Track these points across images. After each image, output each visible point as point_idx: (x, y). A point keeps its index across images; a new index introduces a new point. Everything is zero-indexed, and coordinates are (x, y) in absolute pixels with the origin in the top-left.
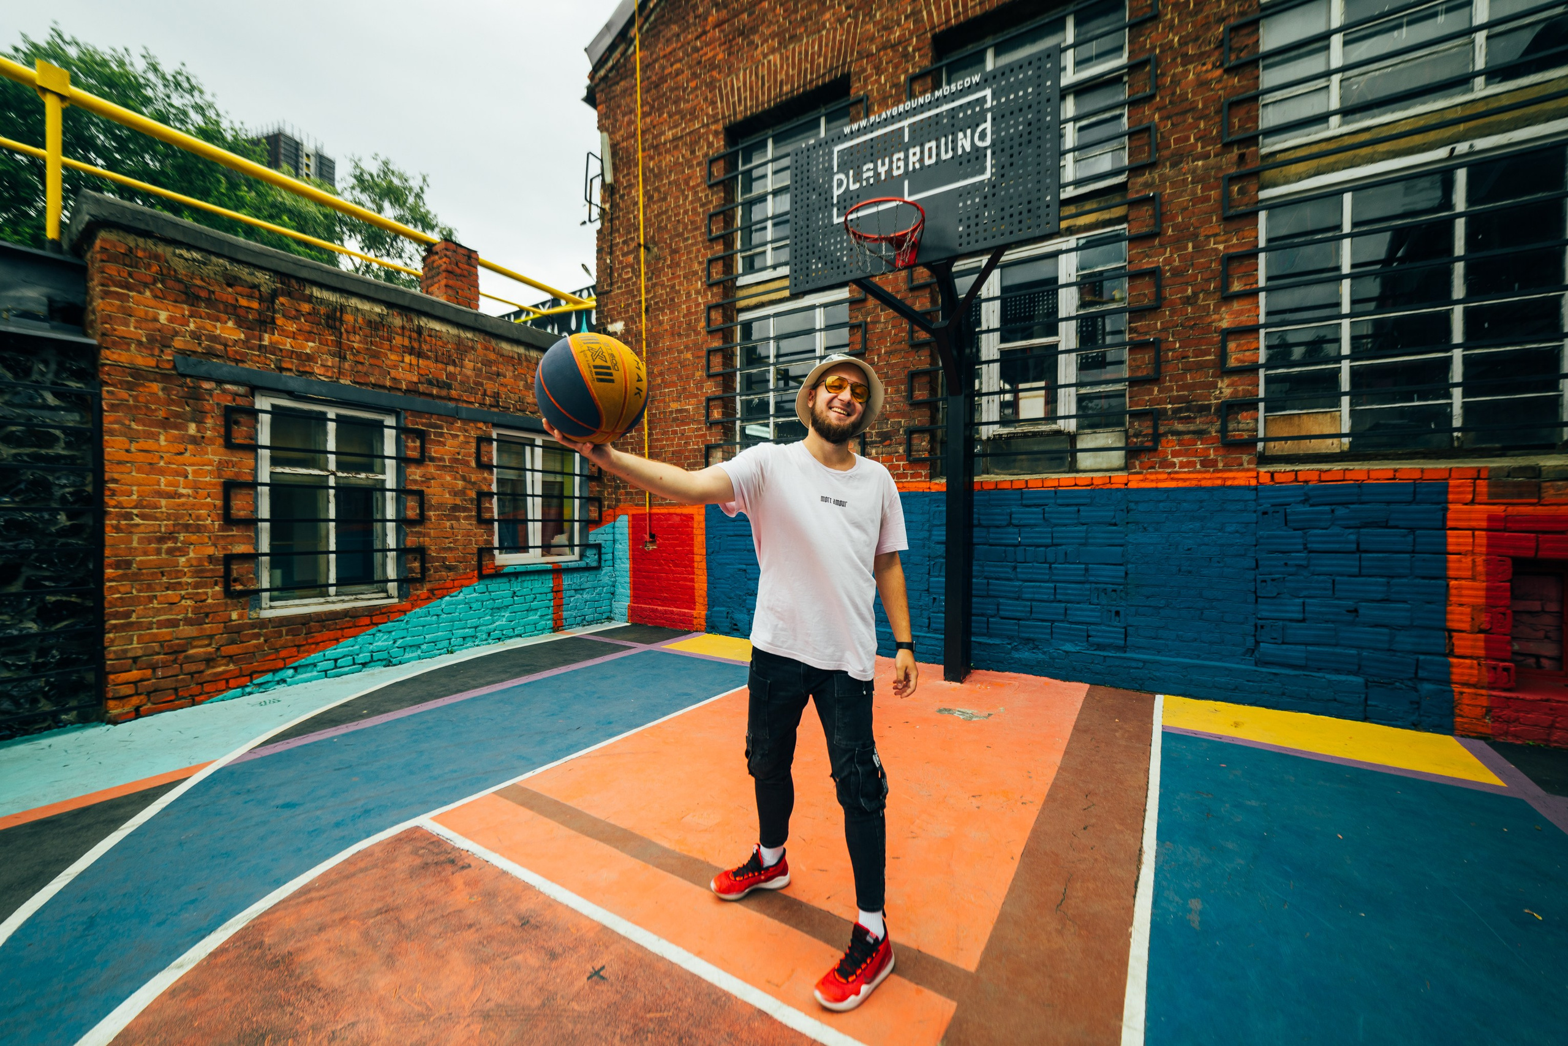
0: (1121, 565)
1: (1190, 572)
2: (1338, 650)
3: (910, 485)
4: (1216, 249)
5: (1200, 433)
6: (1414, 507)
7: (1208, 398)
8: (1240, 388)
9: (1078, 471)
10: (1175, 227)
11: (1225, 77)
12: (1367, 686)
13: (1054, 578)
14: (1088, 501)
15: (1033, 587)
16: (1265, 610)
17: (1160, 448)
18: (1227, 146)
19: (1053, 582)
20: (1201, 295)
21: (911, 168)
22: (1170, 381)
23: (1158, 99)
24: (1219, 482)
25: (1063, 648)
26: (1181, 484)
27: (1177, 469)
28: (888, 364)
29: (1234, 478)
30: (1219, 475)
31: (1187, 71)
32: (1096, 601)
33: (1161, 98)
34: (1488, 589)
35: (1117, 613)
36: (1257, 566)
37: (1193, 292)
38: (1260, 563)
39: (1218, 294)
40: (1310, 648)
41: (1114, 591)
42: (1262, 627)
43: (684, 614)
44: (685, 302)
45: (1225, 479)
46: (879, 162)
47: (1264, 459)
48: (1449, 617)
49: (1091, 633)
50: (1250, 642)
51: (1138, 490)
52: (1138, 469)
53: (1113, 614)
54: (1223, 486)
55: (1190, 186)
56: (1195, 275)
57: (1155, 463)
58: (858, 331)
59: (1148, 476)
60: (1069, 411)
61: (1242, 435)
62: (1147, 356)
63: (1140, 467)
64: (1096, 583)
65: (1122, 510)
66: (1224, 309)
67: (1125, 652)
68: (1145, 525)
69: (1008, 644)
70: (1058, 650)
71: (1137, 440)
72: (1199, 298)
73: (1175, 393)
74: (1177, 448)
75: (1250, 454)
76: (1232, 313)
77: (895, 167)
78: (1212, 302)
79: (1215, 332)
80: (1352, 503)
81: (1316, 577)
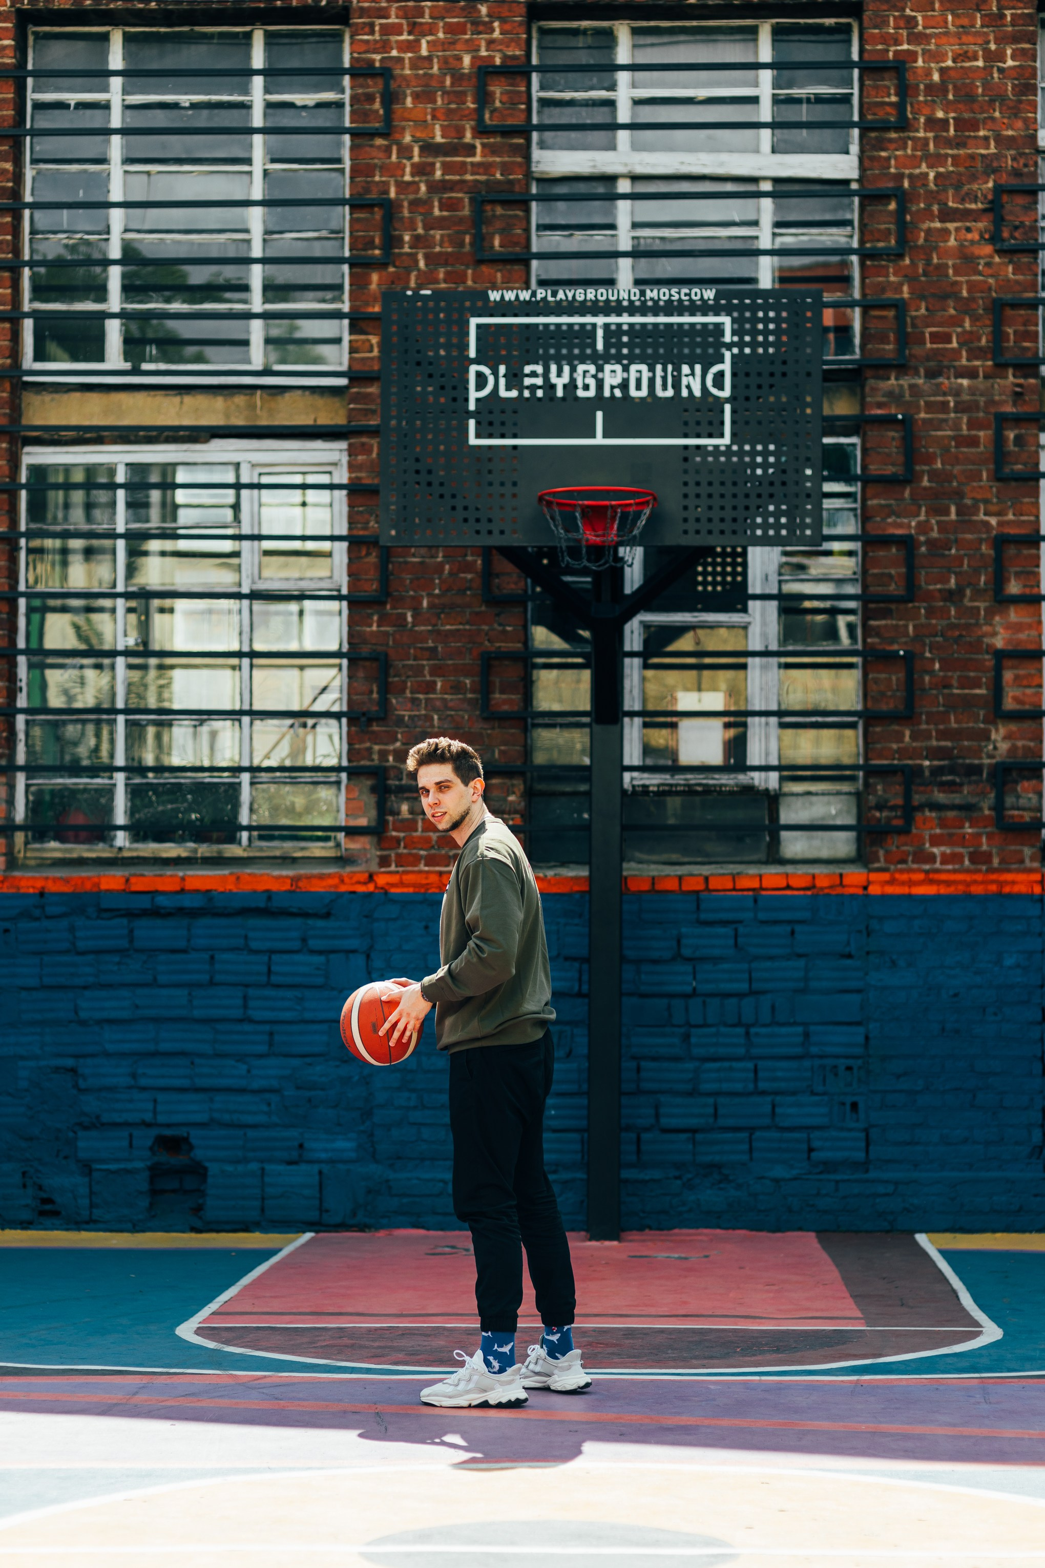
0: (858, 1024)
1: (958, 1031)
4: (987, 523)
5: (967, 808)
7: (978, 753)
8: (1020, 743)
9: (783, 862)
10: (933, 475)
11: (997, 259)
13: (755, 1051)
14: (808, 915)
15: (719, 1070)
17: (914, 831)
18: (1001, 367)
19: (751, 1058)
20: (968, 592)
21: (607, 393)
22: (927, 723)
23: (907, 261)
24: (993, 888)
25: (771, 1174)
26: (943, 890)
27: (938, 865)
28: (437, 634)
29: (1013, 883)
30: (994, 877)
31: (947, 232)
32: (820, 1088)
33: (911, 260)
35: (854, 1106)
37: (957, 584)
39: (991, 593)
41: (849, 1068)
45: (1001, 884)
46: (554, 368)
49: (816, 1144)
50: (1037, 1135)
51: (884, 897)
52: (882, 864)
53: (848, 1107)
54: (999, 894)
55: (952, 415)
56: (960, 559)
57: (907, 853)
58: (368, 554)
59: (897, 876)
60: (767, 754)
61: (1022, 817)
62: (894, 678)
63: (882, 859)
64: (821, 1057)
65: (860, 932)
66: (997, 618)
67: (867, 1171)
68: (894, 957)
69: (676, 1178)
70: (763, 1178)
71: (878, 814)
72: (964, 595)
73: (934, 743)
74: (938, 831)
75: (1033, 846)
76: (1009, 627)
77: (580, 383)
78: (982, 605)
79: (988, 653)
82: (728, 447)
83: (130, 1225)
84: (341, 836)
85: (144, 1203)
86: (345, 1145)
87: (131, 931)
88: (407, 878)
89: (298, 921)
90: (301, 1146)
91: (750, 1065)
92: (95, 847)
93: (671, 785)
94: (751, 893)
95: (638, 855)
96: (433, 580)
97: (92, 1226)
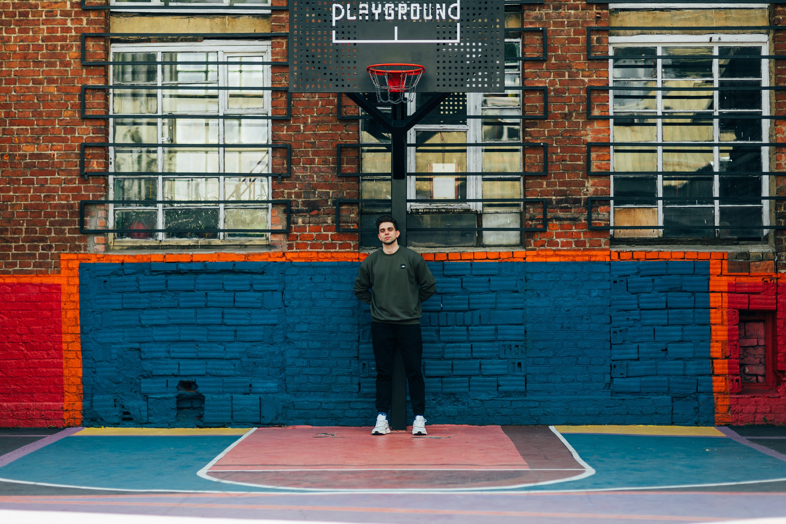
0: (521, 324)
1: (569, 328)
2: (657, 378)
3: (339, 255)
4: (583, 80)
5: (574, 220)
6: (694, 278)
7: (579, 193)
8: (599, 188)
9: (484, 246)
10: (557, 57)
12: (673, 402)
13: (471, 338)
14: (496, 272)
15: (453, 347)
16: (617, 354)
17: (548, 230)
18: (589, 5)
19: (469, 342)
20: (574, 114)
21: (400, 18)
22: (554, 178)
24: (587, 258)
25: (479, 398)
26: (562, 260)
27: (559, 247)
28: (315, 135)
29: (596, 256)
30: (587, 253)
32: (503, 356)
34: (729, 330)
35: (519, 364)
36: (611, 322)
37: (569, 111)
38: (613, 319)
39: (585, 115)
40: (642, 379)
41: (517, 346)
42: (615, 366)
43: (49, 408)
44: (45, 22)
45: (590, 256)
46: (374, 5)
47: (614, 241)
48: (712, 350)
49: (501, 383)
50: (608, 378)
51: (533, 263)
52: (532, 247)
53: (516, 365)
54: (590, 262)
55: (566, 28)
56: (570, 98)
57: (545, 242)
58: (281, 96)
59: (540, 252)
60: (476, 194)
61: (601, 224)
62: (538, 156)
63: (533, 244)
64: (503, 341)
65: (522, 280)
66: (588, 127)
67: (526, 396)
68: (539, 292)
69: (433, 400)
70: (475, 399)
71: (530, 223)
72: (572, 116)
73: (558, 188)
74: (560, 231)
75: (605, 238)
76: (594, 131)
77: (386, 13)
78: (581, 121)
79: (584, 144)
80: (663, 275)
81: (644, 327)
82: (459, 44)
83: (167, 425)
84: (269, 234)
85: (174, 414)
86: (272, 385)
87: (167, 281)
88: (301, 255)
89: (249, 276)
90: (250, 385)
91: (469, 345)
92: (148, 240)
93: (430, 209)
94: (469, 261)
95: (413, 243)
96: (313, 109)
97: (148, 425)
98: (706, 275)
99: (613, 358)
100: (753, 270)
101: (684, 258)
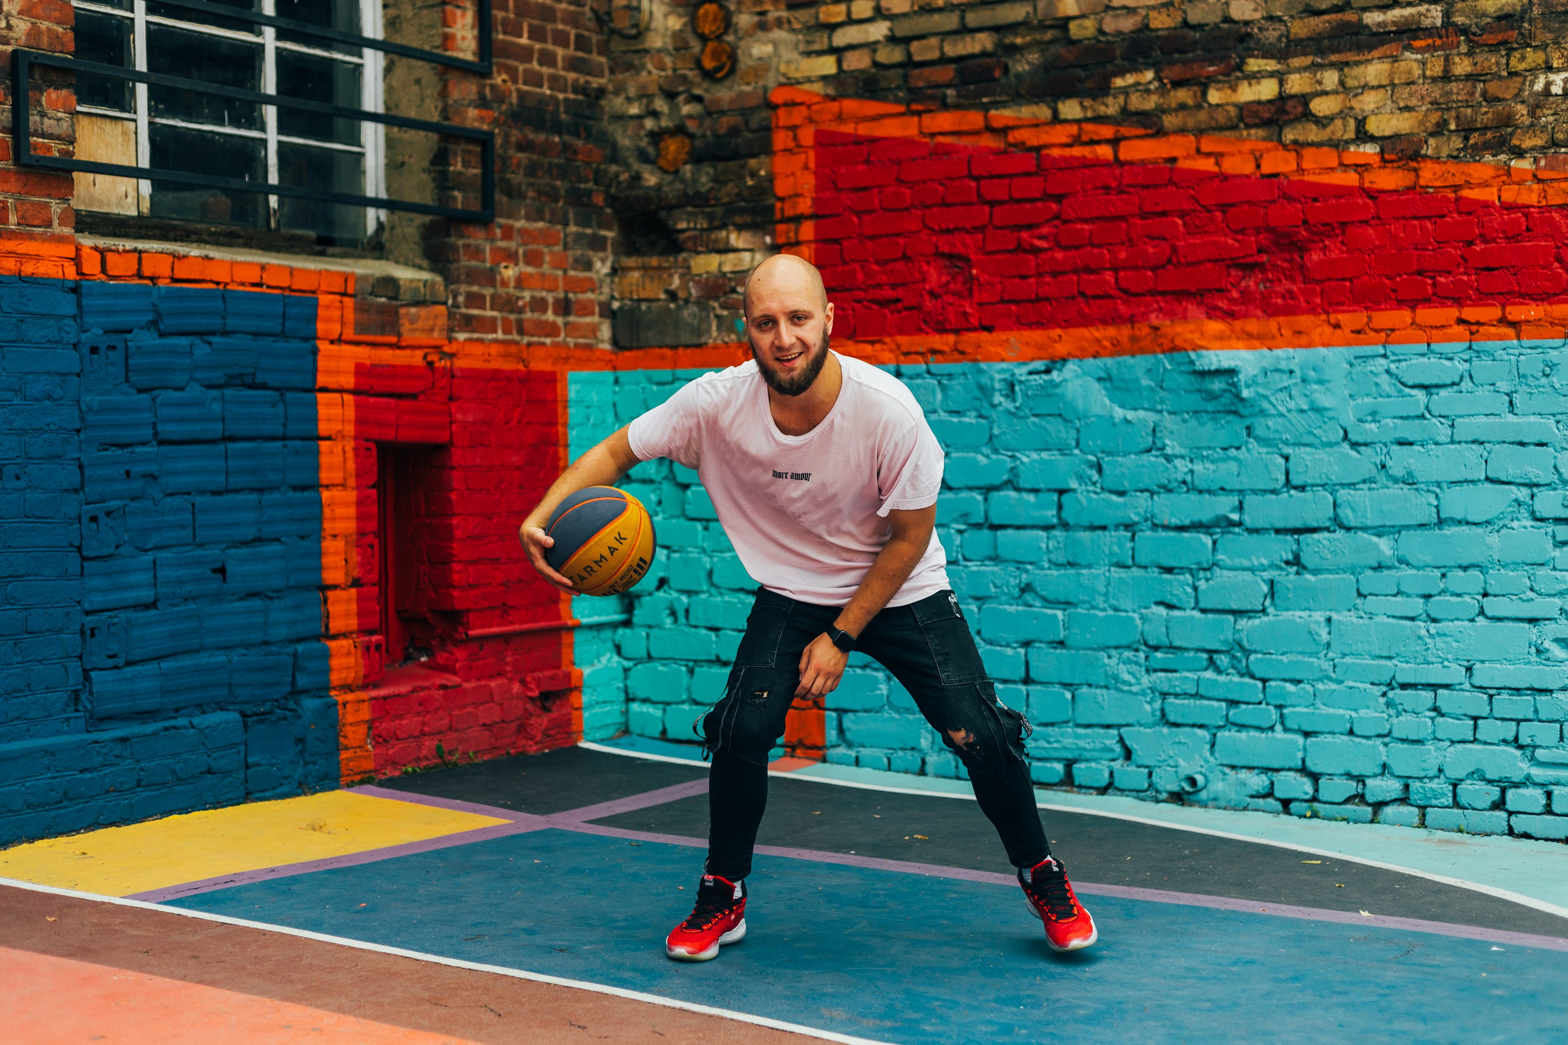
2: (203, 659)
6: (284, 345)
8: (44, 25)
12: (246, 726)
16: (98, 589)
29: (38, 257)
30: (11, 245)
34: (358, 503)
36: (82, 483)
38: (87, 473)
40: (166, 665)
42: (93, 631)
45: (21, 257)
48: (324, 560)
50: (74, 674)
54: (20, 277)
61: (49, 148)
80: (213, 333)
81: (169, 499)
98: (306, 339)
99: (87, 606)
100: (405, 326)
101: (260, 285)
